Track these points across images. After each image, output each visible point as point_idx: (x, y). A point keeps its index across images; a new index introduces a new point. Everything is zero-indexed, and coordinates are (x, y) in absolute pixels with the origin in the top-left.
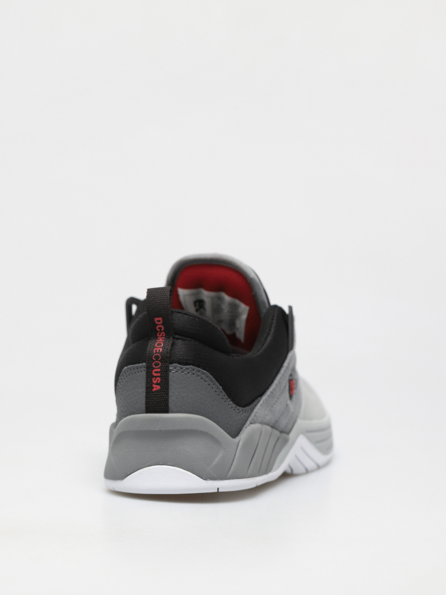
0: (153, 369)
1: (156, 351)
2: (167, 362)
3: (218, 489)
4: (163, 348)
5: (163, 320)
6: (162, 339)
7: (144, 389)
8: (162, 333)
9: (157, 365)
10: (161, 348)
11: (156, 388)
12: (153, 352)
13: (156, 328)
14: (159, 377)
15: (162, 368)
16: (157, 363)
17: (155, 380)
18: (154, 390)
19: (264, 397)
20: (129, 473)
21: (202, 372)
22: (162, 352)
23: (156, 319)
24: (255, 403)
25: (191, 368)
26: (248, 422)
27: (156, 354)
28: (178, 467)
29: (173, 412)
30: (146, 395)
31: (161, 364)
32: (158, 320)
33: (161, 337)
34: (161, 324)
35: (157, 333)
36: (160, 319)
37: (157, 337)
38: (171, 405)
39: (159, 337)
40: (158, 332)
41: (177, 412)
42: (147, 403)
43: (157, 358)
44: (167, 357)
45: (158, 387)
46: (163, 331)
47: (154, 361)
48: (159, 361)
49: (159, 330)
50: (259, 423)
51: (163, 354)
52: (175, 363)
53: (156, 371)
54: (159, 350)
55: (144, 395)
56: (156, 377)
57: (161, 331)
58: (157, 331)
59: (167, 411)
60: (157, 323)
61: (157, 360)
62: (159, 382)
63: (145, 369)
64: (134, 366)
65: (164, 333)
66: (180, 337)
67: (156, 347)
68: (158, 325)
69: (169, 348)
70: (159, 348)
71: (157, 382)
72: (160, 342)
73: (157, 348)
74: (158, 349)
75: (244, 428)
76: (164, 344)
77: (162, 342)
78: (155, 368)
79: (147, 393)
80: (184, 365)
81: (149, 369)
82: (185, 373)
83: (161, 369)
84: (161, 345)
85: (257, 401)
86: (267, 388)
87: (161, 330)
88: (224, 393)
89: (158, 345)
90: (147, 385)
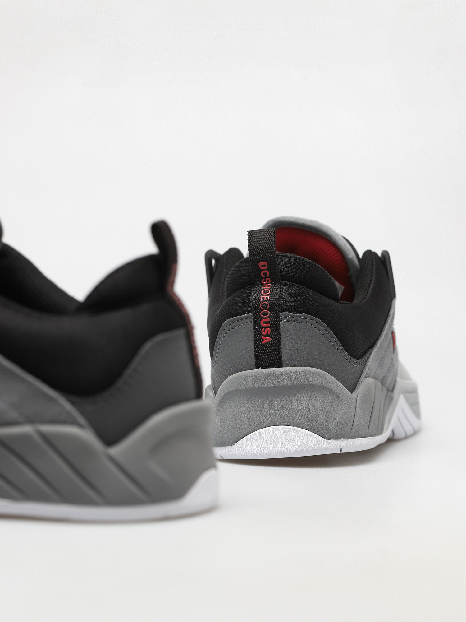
0: (261, 319)
1: (263, 298)
2: (276, 311)
3: (341, 449)
4: (271, 295)
5: (268, 265)
6: (268, 286)
7: (252, 343)
8: (267, 279)
9: (265, 314)
10: (268, 295)
11: (267, 340)
12: (260, 300)
13: (260, 274)
14: (268, 327)
15: (271, 317)
16: (265, 312)
17: (264, 331)
18: (263, 342)
19: (376, 349)
20: (240, 437)
21: (315, 320)
22: (270, 299)
23: (260, 264)
24: (367, 355)
25: (303, 316)
26: (363, 376)
27: (264, 302)
28: (296, 426)
29: (287, 366)
30: (255, 348)
31: (270, 314)
32: (263, 265)
33: (266, 284)
34: (266, 270)
35: (261, 280)
36: (265, 263)
37: (262, 284)
38: (284, 358)
39: (263, 284)
40: (263, 278)
41: (291, 366)
42: (257, 357)
43: (265, 306)
44: (276, 305)
45: (269, 339)
46: (269, 277)
47: (262, 310)
48: (268, 310)
49: (264, 276)
50: (372, 377)
51: (272, 301)
52: (286, 311)
53: (265, 321)
54: (267, 298)
55: (252, 348)
56: (265, 328)
57: (266, 278)
58: (261, 277)
59: (280, 365)
60: (262, 268)
61: (265, 308)
62: (269, 333)
63: (251, 320)
64: (238, 318)
65: (269, 279)
66: (287, 283)
67: (262, 295)
68: (263, 270)
69: (277, 295)
70: (266, 295)
71: (267, 333)
72: (266, 289)
73: (264, 295)
74: (265, 297)
75: (360, 382)
76: (272, 291)
77: (268, 289)
78: (263, 318)
79: (256, 346)
80: (296, 314)
81: (256, 320)
82: (298, 322)
83: (270, 319)
84: (269, 292)
85: (369, 353)
86: (377, 339)
87: (266, 276)
88: (339, 343)
89: (264, 292)
90: (255, 337)
